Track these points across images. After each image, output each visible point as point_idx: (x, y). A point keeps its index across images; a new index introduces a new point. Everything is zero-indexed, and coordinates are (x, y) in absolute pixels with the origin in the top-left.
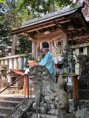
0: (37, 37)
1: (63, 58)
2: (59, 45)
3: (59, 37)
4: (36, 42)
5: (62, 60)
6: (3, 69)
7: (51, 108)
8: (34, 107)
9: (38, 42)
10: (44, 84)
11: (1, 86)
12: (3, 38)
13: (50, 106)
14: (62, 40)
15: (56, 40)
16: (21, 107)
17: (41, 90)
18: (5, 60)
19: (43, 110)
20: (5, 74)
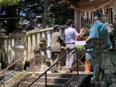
0: (80, 4)
1: (113, 29)
2: (107, 14)
3: (107, 4)
4: (79, 10)
5: (112, 32)
6: (42, 42)
7: (112, 82)
8: (92, 82)
9: (82, 10)
10: (103, 58)
11: (41, 62)
12: (30, 6)
13: (111, 80)
14: (111, 7)
15: (104, 8)
16: (72, 83)
17: (100, 64)
18: (42, 33)
19: (103, 84)
20: (44, 48)
